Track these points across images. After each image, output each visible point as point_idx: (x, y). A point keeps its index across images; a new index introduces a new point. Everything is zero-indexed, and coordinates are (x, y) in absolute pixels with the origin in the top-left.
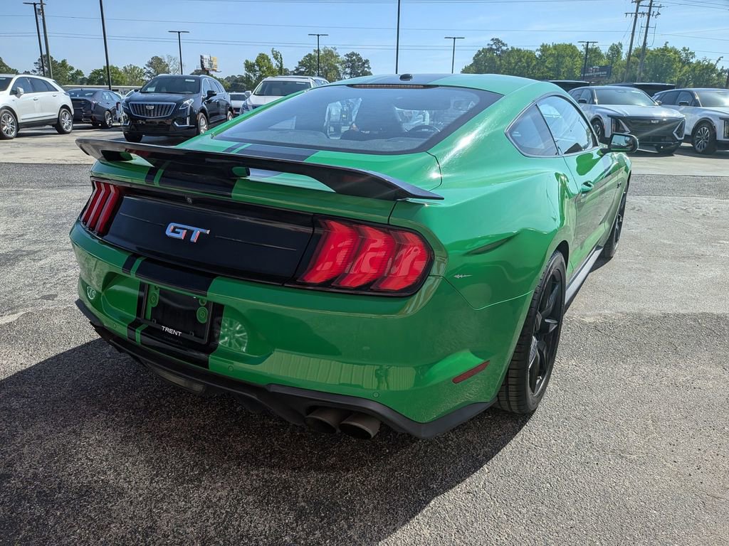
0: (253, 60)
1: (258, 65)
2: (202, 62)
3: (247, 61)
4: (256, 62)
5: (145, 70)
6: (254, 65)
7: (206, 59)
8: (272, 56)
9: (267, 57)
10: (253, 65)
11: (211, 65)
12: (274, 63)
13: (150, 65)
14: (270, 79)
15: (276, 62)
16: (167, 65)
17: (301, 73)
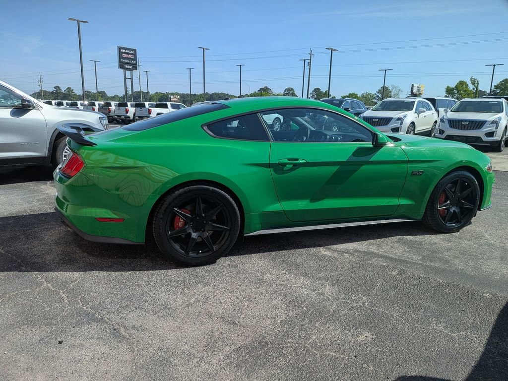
0: (453, 86)
1: (457, 89)
2: (412, 89)
3: (448, 87)
4: (456, 87)
5: (375, 95)
6: (454, 89)
7: (415, 86)
8: (470, 82)
9: (466, 83)
10: (452, 90)
11: (419, 90)
12: (471, 87)
13: (379, 92)
14: (466, 99)
15: (473, 86)
16: (391, 92)
17: (496, 94)
